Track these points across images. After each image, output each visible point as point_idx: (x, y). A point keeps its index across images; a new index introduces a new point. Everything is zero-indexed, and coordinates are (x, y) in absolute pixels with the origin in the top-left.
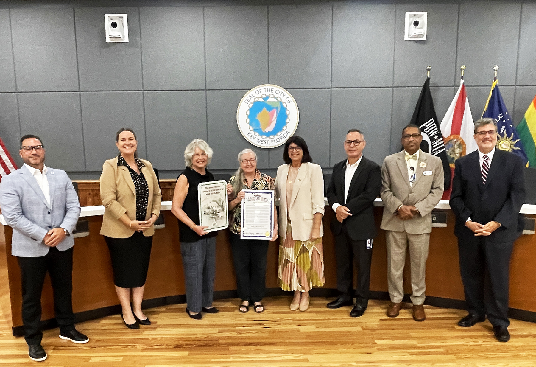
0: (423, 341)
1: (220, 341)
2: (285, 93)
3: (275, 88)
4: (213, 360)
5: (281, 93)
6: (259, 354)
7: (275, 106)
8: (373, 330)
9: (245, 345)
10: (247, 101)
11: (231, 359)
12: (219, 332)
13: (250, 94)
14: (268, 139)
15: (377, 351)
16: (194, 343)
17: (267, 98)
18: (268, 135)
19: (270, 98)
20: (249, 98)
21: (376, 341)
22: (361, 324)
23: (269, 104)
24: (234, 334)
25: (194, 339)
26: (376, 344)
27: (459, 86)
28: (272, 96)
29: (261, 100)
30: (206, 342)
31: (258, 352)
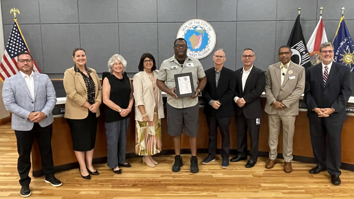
0: (292, 185)
1: (162, 183)
2: (208, 25)
3: (201, 21)
4: (156, 195)
5: (204, 24)
6: (185, 191)
7: (201, 33)
8: (260, 177)
9: (177, 185)
10: (183, 29)
11: (168, 194)
12: (162, 176)
13: (185, 25)
14: (196, 53)
15: (262, 190)
16: (145, 183)
17: (196, 27)
18: (196, 51)
19: (198, 28)
20: (184, 27)
21: (261, 184)
22: (252, 173)
23: (197, 31)
24: (171, 178)
25: (145, 181)
26: (261, 186)
27: (319, 20)
28: (199, 26)
29: (192, 29)
30: (152, 183)
31: (185, 190)
